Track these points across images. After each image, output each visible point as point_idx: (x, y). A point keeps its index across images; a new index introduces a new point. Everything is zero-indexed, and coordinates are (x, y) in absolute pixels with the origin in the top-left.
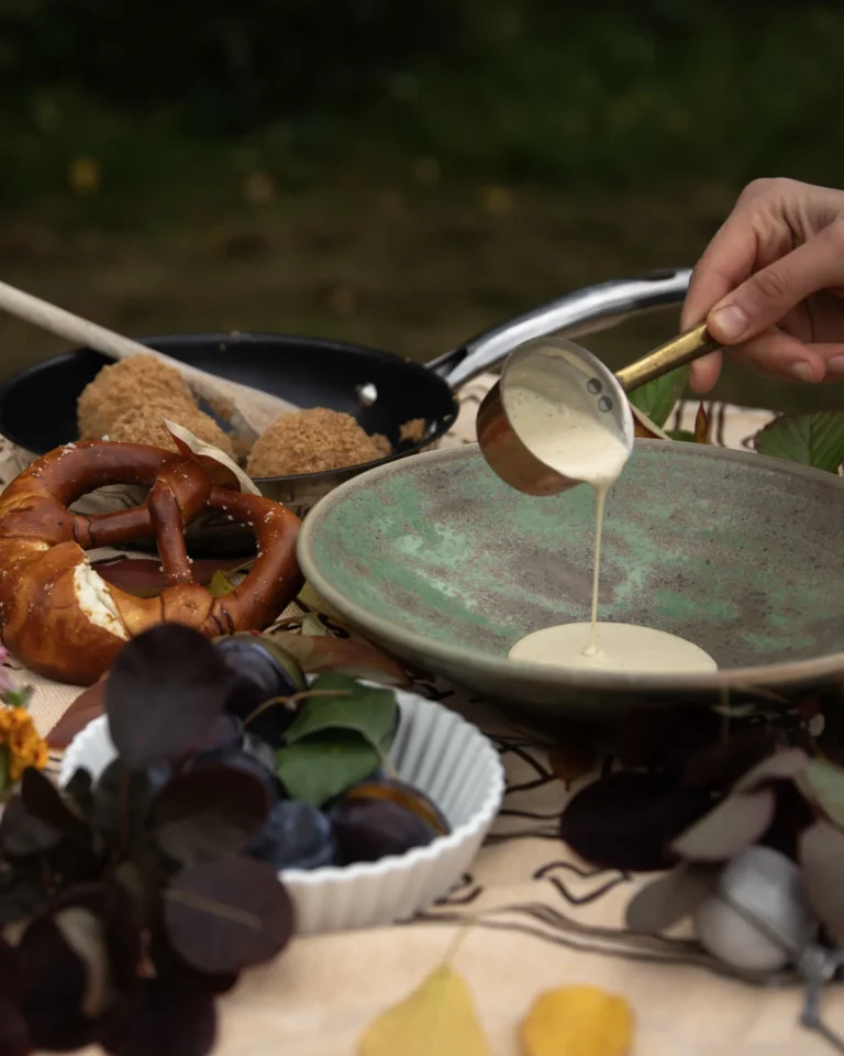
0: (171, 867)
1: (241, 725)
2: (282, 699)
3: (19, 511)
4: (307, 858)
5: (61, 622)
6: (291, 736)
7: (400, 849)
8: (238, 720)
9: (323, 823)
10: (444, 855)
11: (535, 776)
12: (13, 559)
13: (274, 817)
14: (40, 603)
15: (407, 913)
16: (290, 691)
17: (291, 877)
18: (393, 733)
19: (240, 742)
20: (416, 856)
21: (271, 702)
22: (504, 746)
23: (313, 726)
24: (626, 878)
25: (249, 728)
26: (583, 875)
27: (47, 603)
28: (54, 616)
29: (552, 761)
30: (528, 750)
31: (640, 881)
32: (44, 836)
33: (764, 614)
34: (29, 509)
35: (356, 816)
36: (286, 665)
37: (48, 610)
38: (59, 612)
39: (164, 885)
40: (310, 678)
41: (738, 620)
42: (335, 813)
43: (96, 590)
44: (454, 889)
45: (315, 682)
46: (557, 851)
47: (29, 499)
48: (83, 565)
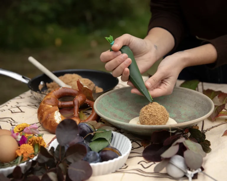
0: (69, 163)
1: (83, 139)
2: (91, 133)
3: (48, 99)
4: (95, 161)
5: (51, 121)
6: (92, 140)
7: (112, 159)
8: (83, 138)
9: (98, 155)
10: (120, 159)
11: (139, 146)
12: (45, 108)
13: (88, 154)
14: (47, 117)
15: (114, 171)
16: (92, 132)
17: (92, 164)
18: (112, 139)
19: (83, 142)
20: (115, 160)
21: (89, 134)
22: (133, 141)
23: (96, 138)
24: (155, 163)
25: (85, 139)
26: (147, 163)
27: (49, 117)
28: (49, 120)
29: (142, 143)
30: (138, 142)
31: (157, 163)
32: (46, 159)
33: (180, 116)
34: (50, 99)
35: (104, 153)
36: (92, 127)
37: (48, 119)
38: (50, 119)
39: (68, 167)
40: (96, 130)
41: (176, 117)
42: (100, 153)
43: (59, 116)
44: (123, 166)
45: (97, 130)
46: (142, 159)
47: (51, 97)
48: (57, 111)
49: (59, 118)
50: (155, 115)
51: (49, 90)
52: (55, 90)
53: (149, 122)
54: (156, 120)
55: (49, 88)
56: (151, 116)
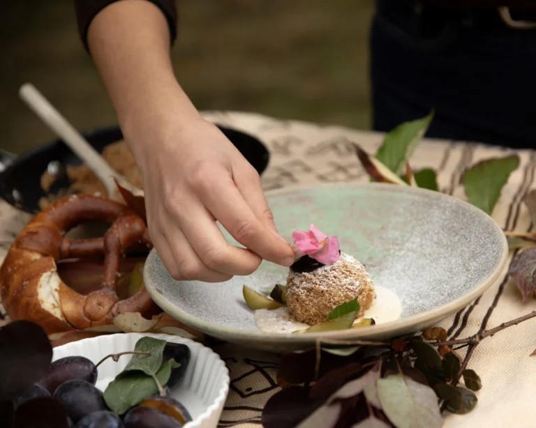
3: (31, 233)
5: (28, 304)
12: (17, 262)
14: (19, 292)
22: (255, 369)
27: (23, 292)
28: (24, 300)
30: (268, 371)
34: (36, 233)
37: (22, 297)
38: (27, 299)
43: (51, 288)
47: (40, 227)
48: (49, 273)
49: (51, 293)
50: (322, 291)
51: (76, 186)
52: (55, 206)
53: (306, 311)
54: (326, 305)
55: (75, 181)
56: (312, 294)
